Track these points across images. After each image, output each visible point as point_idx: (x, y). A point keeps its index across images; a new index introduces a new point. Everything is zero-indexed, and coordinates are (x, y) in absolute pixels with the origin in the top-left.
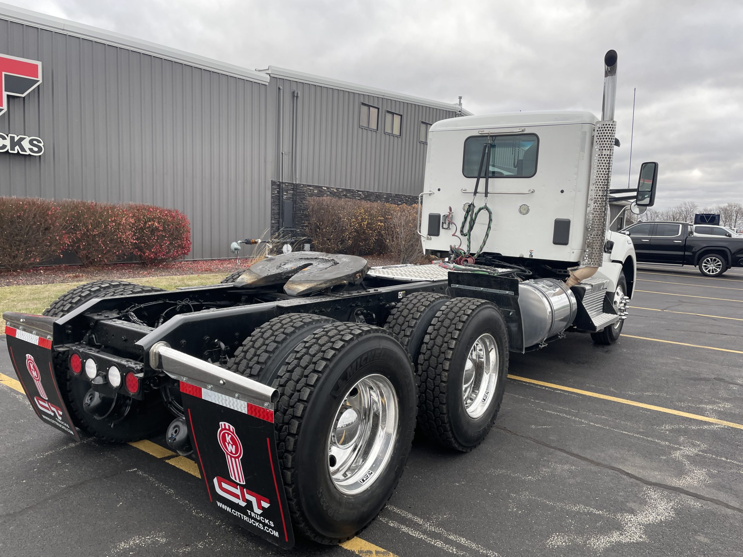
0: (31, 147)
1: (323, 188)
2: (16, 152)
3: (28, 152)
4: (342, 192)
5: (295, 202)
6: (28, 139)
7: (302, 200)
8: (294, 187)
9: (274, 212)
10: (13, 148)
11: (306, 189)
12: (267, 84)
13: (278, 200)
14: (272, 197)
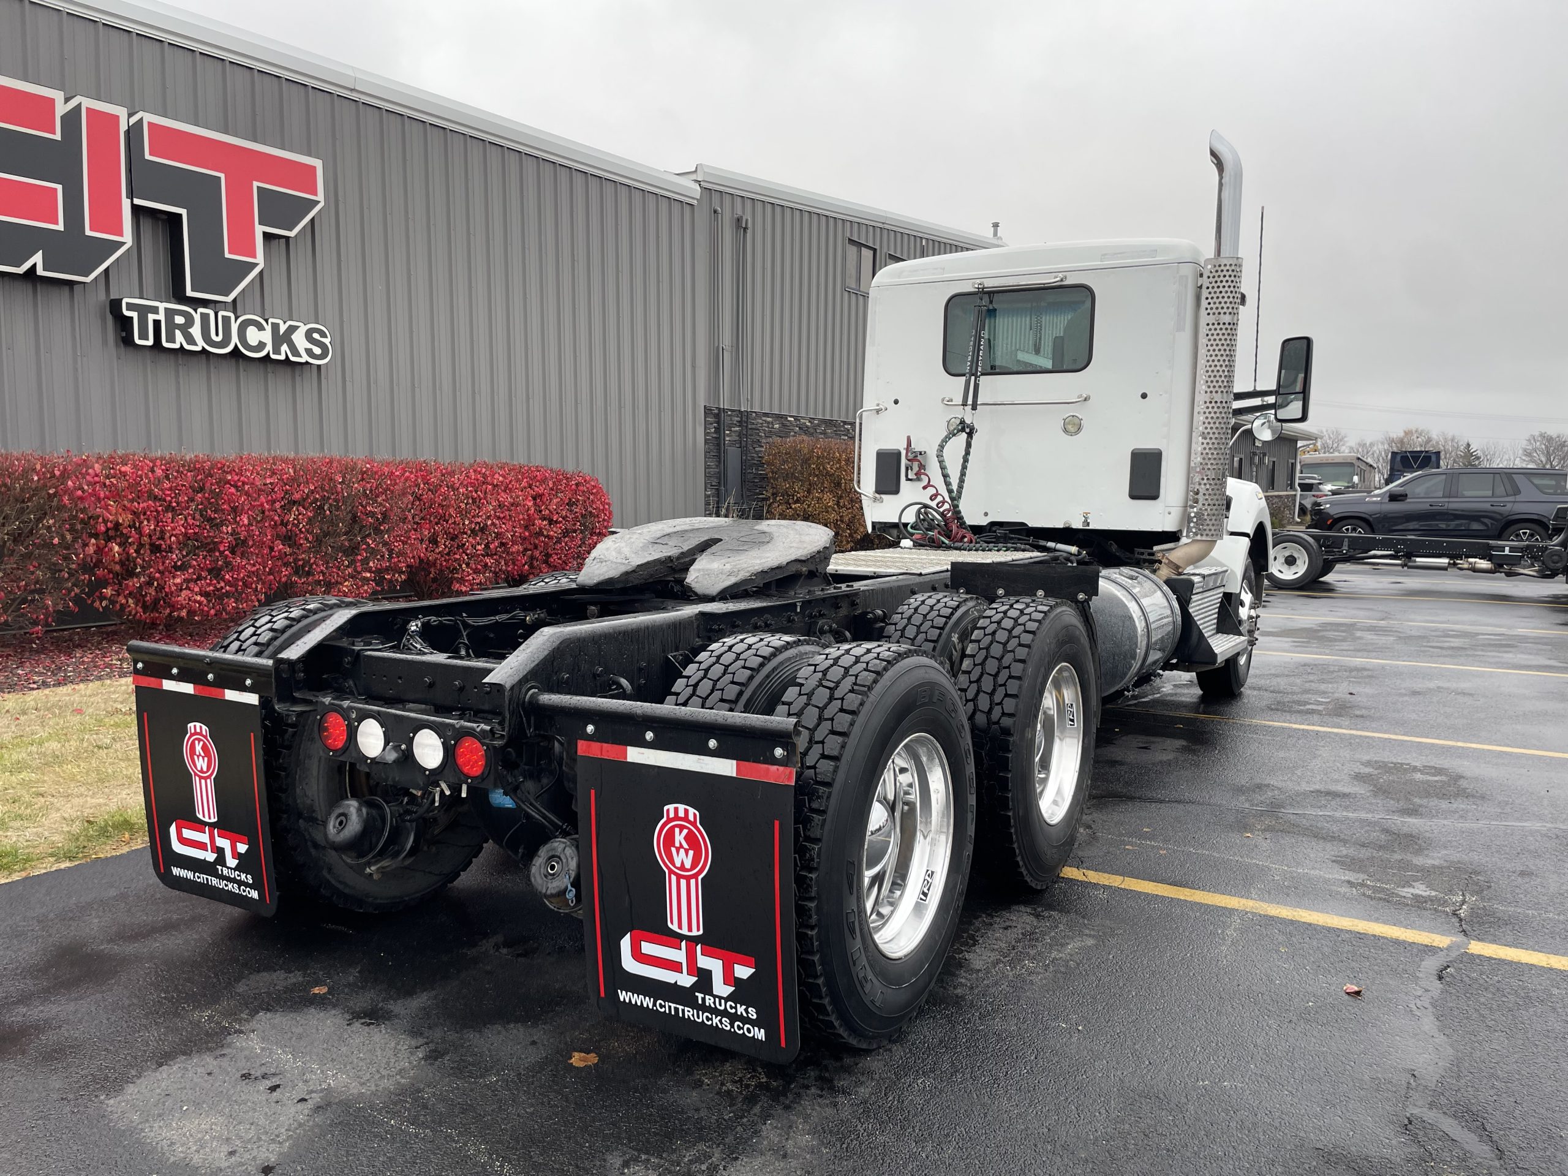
0: (310, 346)
1: (789, 419)
2: (282, 357)
3: (305, 358)
4: (818, 425)
5: (744, 450)
6: (303, 329)
7: (755, 446)
8: (741, 418)
9: (709, 473)
11: (760, 421)
12: (695, 202)
13: (716, 447)
14: (706, 440)
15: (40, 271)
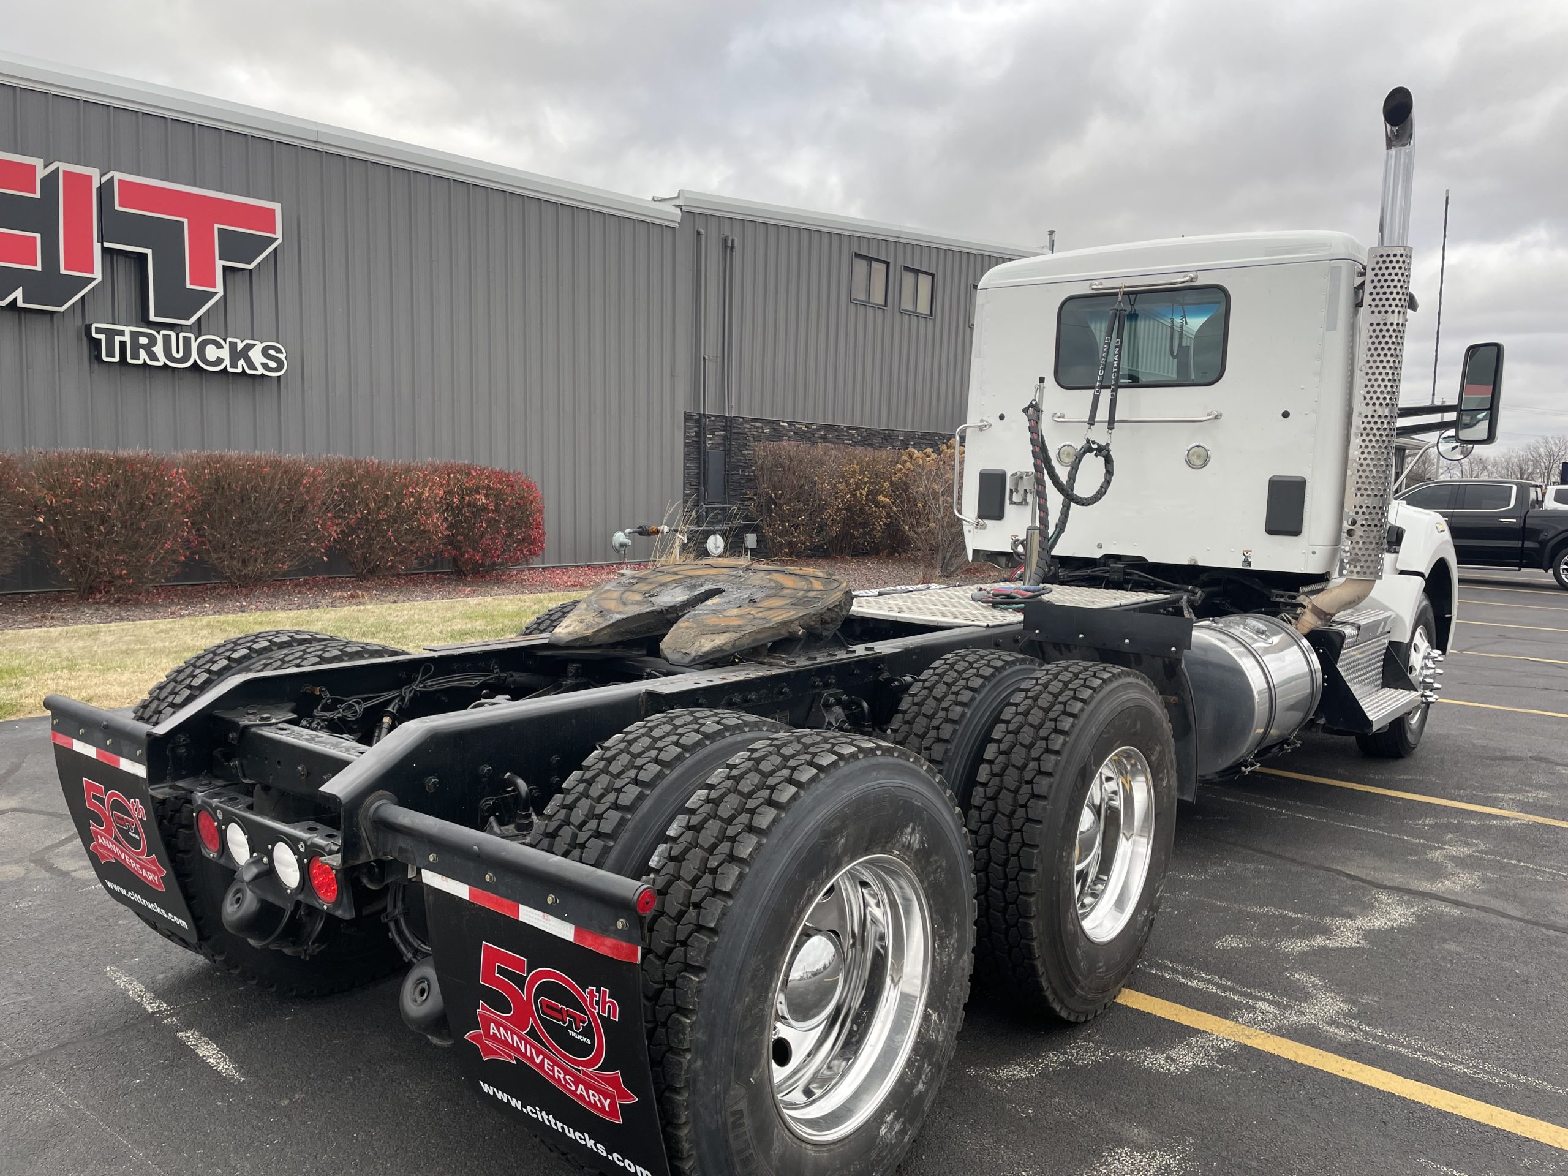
0: (266, 361)
1: (782, 424)
2: (239, 370)
3: (261, 371)
4: (817, 430)
5: (727, 452)
6: (260, 346)
7: (741, 449)
8: (726, 423)
9: (689, 473)
10: (234, 364)
11: (748, 426)
12: (676, 226)
13: (696, 450)
14: (685, 443)
15: (20, 304)
